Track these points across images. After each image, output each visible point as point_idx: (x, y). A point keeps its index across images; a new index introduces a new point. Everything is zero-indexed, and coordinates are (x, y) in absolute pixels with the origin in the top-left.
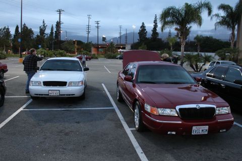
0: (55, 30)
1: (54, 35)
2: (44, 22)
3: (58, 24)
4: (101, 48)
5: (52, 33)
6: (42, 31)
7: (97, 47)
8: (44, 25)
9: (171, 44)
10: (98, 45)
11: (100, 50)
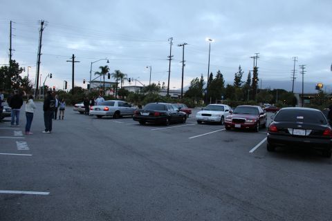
0: (252, 77)
1: (251, 82)
2: (240, 68)
3: (255, 70)
4: (308, 98)
5: (249, 80)
6: (238, 79)
7: (303, 97)
8: (240, 72)
10: (303, 95)
11: (306, 101)
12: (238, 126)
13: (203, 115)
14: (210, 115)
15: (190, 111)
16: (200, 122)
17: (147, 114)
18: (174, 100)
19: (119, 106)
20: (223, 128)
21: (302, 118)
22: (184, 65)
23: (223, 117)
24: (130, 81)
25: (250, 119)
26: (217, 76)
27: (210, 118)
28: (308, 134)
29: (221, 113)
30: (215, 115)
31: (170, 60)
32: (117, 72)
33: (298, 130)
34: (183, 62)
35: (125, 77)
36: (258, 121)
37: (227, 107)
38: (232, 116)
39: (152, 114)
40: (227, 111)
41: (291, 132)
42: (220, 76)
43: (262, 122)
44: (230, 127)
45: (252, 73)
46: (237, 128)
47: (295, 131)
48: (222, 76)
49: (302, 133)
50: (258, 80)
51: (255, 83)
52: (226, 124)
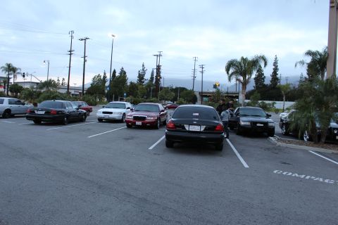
0: (155, 75)
1: (154, 80)
2: (143, 65)
3: (158, 68)
4: (206, 96)
5: (152, 78)
6: (141, 77)
7: (203, 95)
8: (143, 70)
9: (283, 92)
10: (202, 93)
11: (205, 99)
12: (139, 123)
13: (104, 113)
14: (111, 113)
15: (91, 109)
16: (100, 120)
17: (43, 113)
18: (75, 98)
19: (10, 103)
20: (124, 126)
21: (197, 114)
22: (85, 61)
23: (124, 114)
24: (24, 76)
25: (151, 116)
26: (121, 73)
27: (111, 116)
28: (202, 129)
29: (123, 111)
30: (116, 112)
31: (70, 54)
32: (9, 65)
33: (193, 126)
34: (85, 57)
35: (18, 71)
36: (159, 118)
37: (128, 105)
38: (133, 113)
39: (48, 112)
40: (128, 108)
41: (187, 129)
42: (123, 73)
43: (163, 119)
44: (131, 125)
45: (155, 71)
46: (138, 126)
47: (191, 127)
48: (125, 73)
49: (197, 128)
50: (161, 78)
51: (158, 81)
52: (127, 122)
